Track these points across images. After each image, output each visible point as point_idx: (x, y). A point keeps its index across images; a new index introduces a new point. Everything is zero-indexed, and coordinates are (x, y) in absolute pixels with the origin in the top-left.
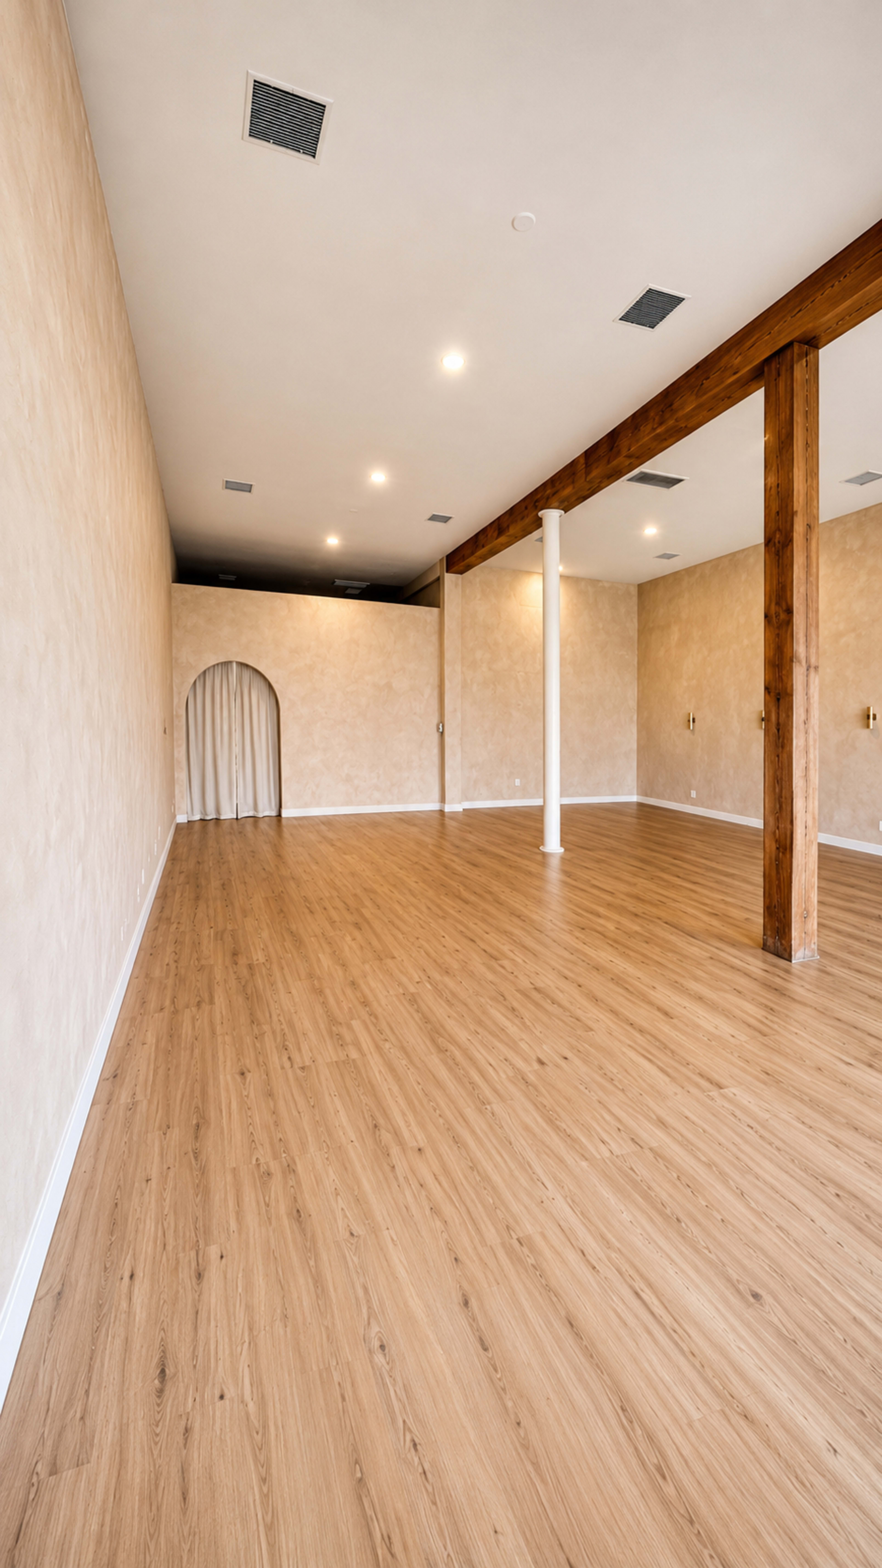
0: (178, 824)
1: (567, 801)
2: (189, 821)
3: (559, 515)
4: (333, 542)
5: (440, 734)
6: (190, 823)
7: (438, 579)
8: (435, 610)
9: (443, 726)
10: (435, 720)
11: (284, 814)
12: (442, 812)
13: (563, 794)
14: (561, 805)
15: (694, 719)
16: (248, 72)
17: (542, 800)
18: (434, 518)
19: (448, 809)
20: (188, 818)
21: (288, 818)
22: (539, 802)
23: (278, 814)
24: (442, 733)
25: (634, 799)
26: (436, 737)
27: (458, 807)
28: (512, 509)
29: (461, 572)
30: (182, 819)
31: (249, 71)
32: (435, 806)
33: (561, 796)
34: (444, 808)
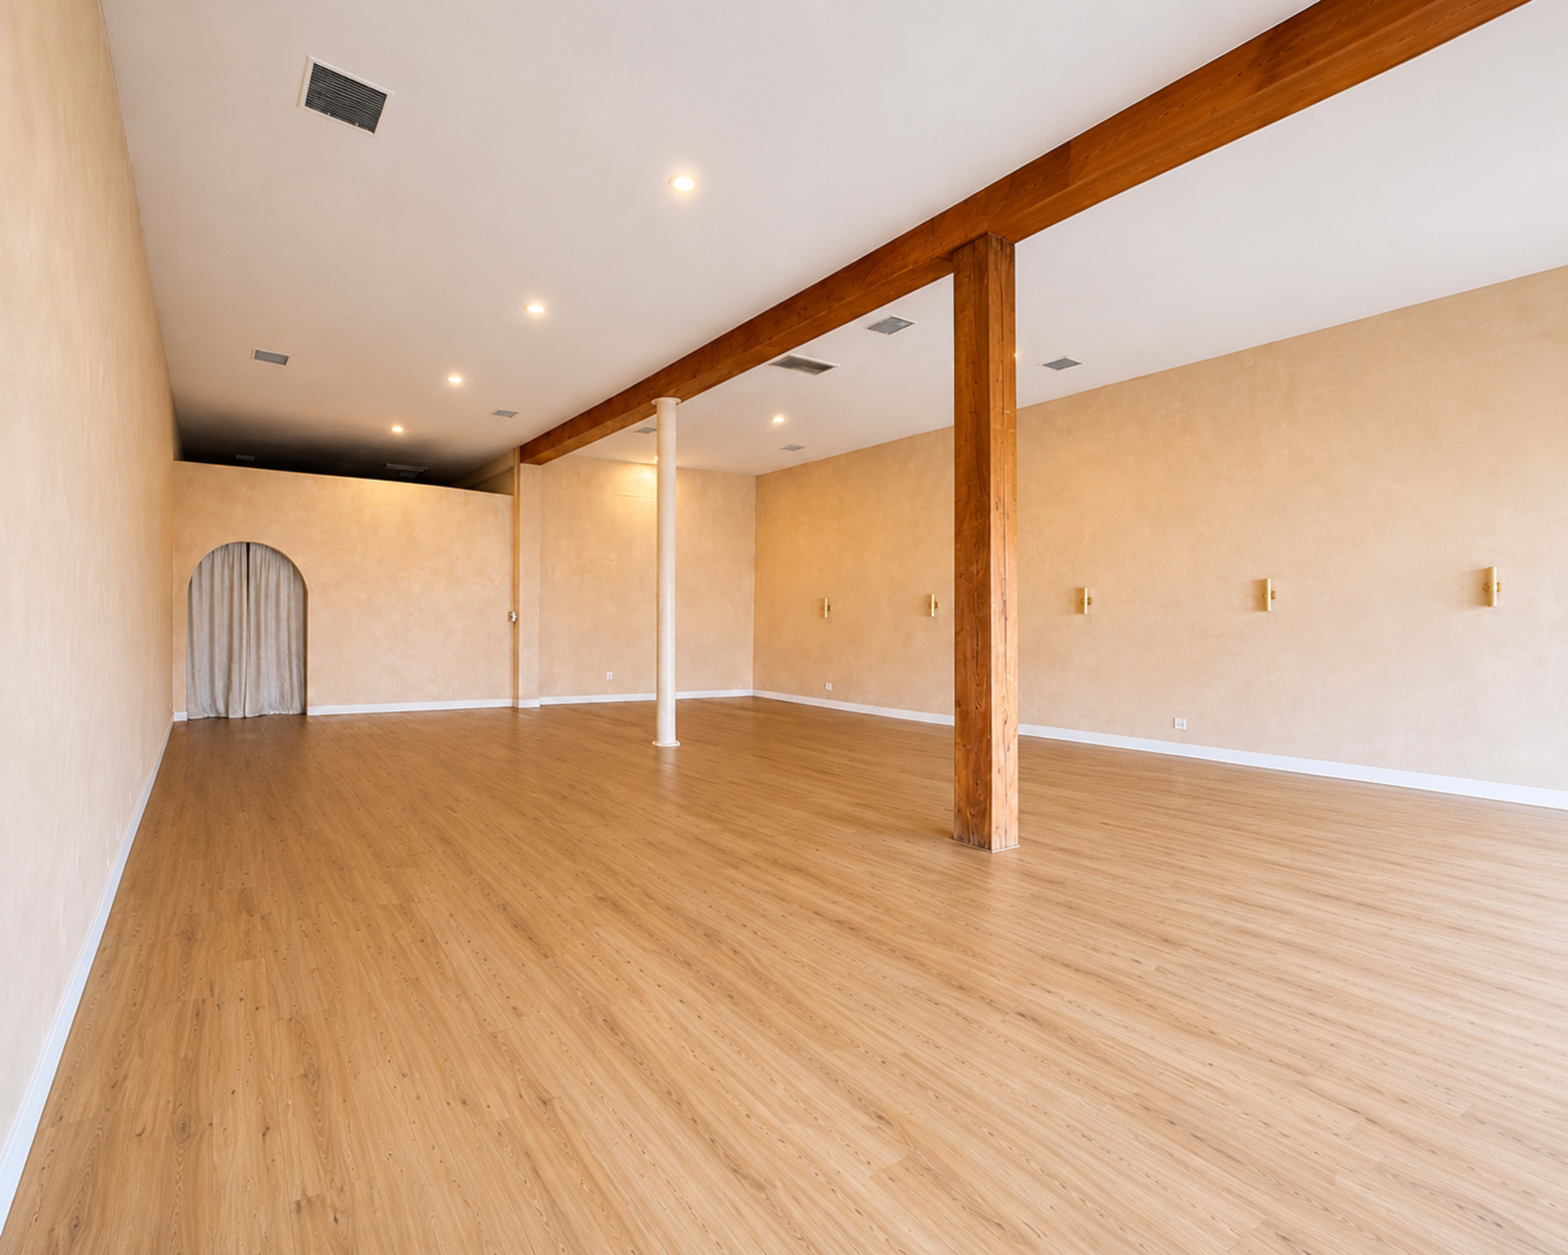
0: (174, 723)
1: (687, 695)
2: (189, 720)
3: (675, 403)
4: (397, 430)
5: (513, 624)
6: (190, 722)
7: (512, 469)
8: (508, 498)
9: (517, 614)
10: (507, 607)
11: (311, 712)
12: (515, 709)
13: (678, 688)
14: (677, 700)
15: (829, 607)
16: (308, 57)
17: (655, 695)
18: (499, 413)
19: (523, 704)
20: (188, 716)
21: (313, 717)
22: (652, 697)
23: (302, 712)
24: (515, 624)
25: (750, 692)
26: (507, 627)
27: (535, 704)
28: (609, 401)
29: (540, 463)
30: (180, 716)
31: (311, 57)
32: (507, 702)
33: (677, 691)
34: (518, 704)
